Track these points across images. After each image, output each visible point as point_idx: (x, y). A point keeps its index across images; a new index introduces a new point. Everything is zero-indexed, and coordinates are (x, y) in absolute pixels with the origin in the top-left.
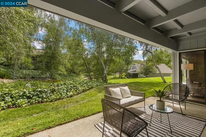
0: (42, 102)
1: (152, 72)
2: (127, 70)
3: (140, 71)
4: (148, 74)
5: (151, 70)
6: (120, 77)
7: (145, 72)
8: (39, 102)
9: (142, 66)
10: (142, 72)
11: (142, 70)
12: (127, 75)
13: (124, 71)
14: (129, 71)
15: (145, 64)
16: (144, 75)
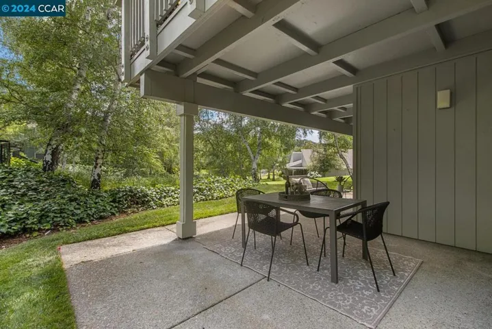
0: (207, 200)
1: (334, 166)
2: (284, 163)
3: (311, 164)
4: (327, 170)
5: (333, 162)
6: (269, 178)
7: (320, 167)
8: (203, 200)
9: (316, 154)
10: (315, 166)
11: (315, 162)
12: (283, 173)
13: (277, 164)
14: (288, 166)
15: (322, 150)
16: (319, 173)
